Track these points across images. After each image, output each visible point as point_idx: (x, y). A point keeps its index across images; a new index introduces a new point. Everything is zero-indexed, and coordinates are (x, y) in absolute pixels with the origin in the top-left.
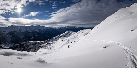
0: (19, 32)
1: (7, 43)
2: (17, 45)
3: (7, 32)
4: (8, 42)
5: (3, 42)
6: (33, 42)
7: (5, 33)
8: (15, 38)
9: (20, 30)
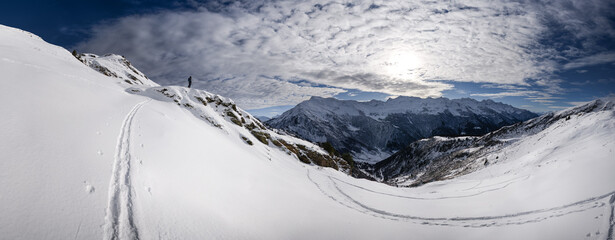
0: (420, 116)
1: (376, 150)
2: (395, 152)
3: (382, 115)
4: (380, 145)
5: (364, 146)
6: (444, 139)
7: (376, 118)
8: (405, 132)
9: (425, 109)
